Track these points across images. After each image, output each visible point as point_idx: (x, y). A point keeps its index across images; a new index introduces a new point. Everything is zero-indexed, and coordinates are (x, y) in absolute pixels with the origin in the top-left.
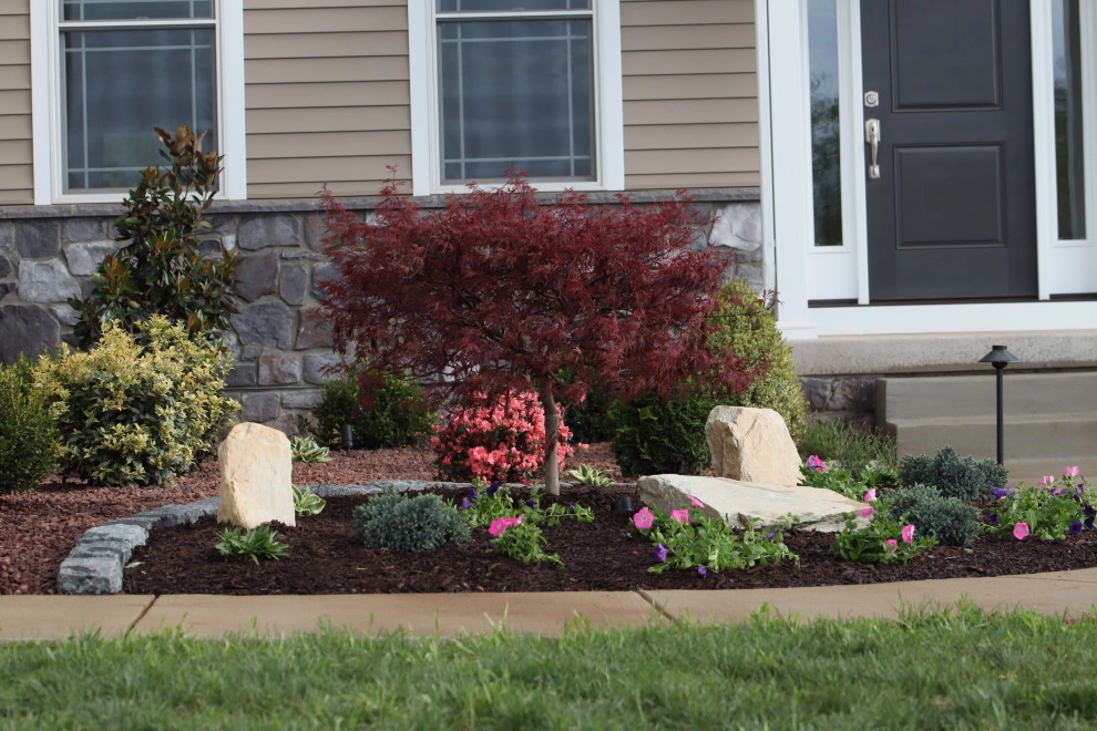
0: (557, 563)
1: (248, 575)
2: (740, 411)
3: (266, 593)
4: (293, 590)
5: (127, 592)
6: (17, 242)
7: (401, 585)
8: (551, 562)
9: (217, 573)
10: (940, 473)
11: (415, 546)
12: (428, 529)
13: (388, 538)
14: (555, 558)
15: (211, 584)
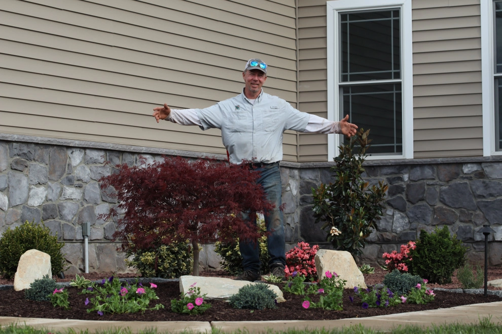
6: (321, 177)
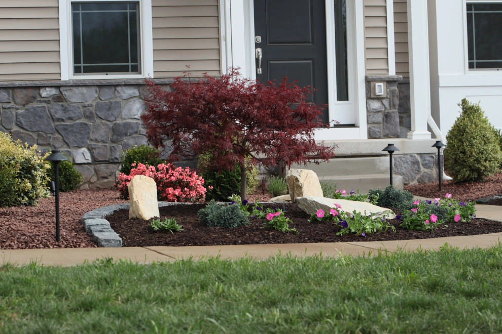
0: (296, 232)
1: (172, 238)
2: (301, 171)
3: (185, 245)
4: (195, 244)
5: (125, 246)
7: (240, 242)
8: (293, 232)
9: (158, 237)
10: (388, 196)
11: (230, 226)
12: (235, 218)
13: (218, 223)
14: (294, 229)
15: (159, 242)
